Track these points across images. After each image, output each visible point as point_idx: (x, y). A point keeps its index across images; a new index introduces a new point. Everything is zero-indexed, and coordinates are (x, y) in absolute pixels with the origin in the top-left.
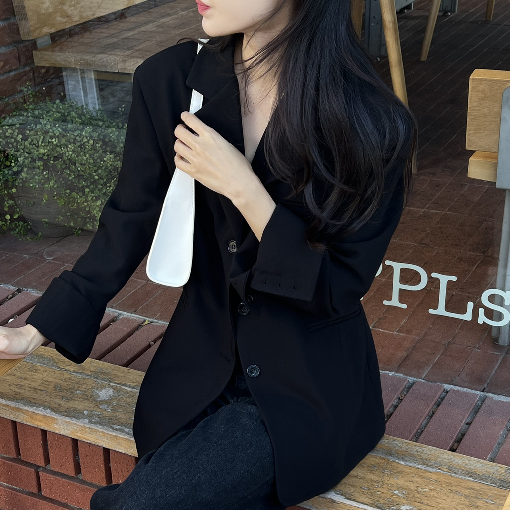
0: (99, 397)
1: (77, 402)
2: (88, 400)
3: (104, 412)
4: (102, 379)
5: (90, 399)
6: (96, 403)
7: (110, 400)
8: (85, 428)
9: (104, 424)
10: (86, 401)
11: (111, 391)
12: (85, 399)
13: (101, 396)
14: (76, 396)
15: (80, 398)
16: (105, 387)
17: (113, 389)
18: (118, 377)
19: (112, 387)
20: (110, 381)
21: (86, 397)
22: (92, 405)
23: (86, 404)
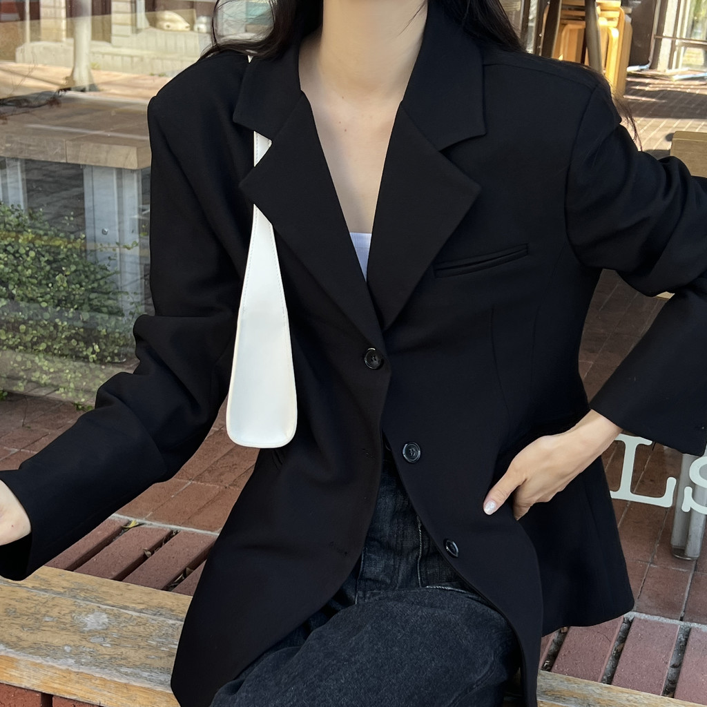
0: (85, 625)
1: (49, 634)
2: (69, 630)
3: (100, 648)
4: (85, 599)
5: (70, 628)
6: (82, 634)
7: (106, 629)
8: (70, 672)
9: (103, 665)
10: (64, 632)
11: (105, 616)
12: (63, 629)
13: (89, 623)
14: (45, 624)
15: (52, 627)
16: (94, 610)
17: (106, 613)
18: (111, 596)
19: (105, 610)
20: (99, 602)
21: (62, 626)
22: (76, 638)
23: (65, 636)
